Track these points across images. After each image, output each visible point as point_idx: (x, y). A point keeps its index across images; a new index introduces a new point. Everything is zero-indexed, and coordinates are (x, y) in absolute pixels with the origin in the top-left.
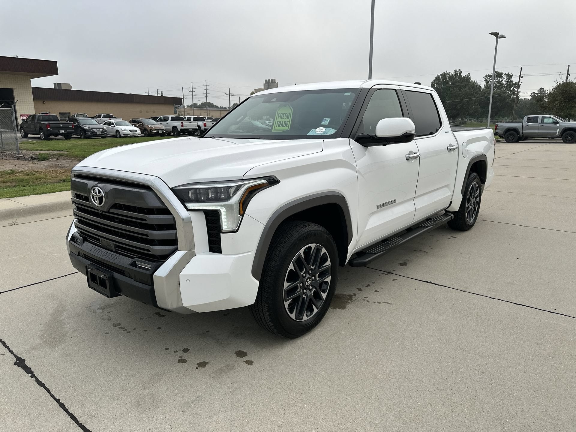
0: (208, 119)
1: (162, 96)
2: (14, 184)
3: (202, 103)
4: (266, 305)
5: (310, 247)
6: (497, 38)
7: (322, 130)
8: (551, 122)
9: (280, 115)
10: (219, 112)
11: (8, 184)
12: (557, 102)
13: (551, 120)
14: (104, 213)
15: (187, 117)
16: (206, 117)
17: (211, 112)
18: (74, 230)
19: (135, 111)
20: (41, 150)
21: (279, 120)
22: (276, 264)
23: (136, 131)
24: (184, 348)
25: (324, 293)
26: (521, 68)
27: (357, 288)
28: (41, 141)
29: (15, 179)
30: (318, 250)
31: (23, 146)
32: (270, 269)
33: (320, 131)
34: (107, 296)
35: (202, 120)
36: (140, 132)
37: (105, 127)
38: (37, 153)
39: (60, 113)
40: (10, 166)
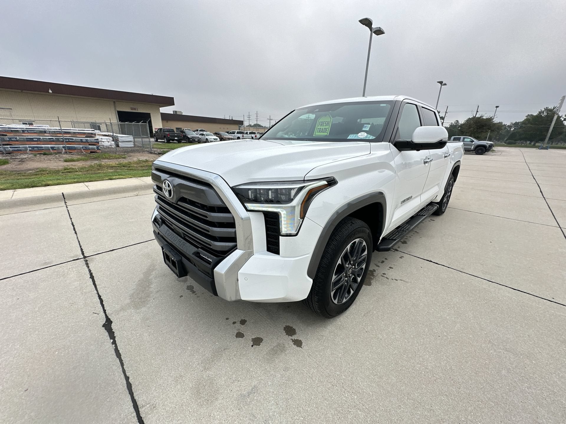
0: (258, 133)
1: (232, 119)
2: (147, 168)
3: (254, 125)
4: (316, 297)
5: (355, 242)
6: (441, 85)
7: (363, 135)
8: (469, 141)
9: (320, 123)
10: (264, 129)
11: (144, 168)
12: (472, 129)
13: (469, 140)
14: (173, 204)
15: (246, 132)
16: (257, 132)
17: (259, 129)
18: (156, 213)
19: (217, 127)
20: (164, 149)
21: (319, 127)
22: (327, 261)
23: (217, 139)
24: (241, 319)
25: (359, 277)
26: (448, 107)
27: (375, 264)
28: (164, 143)
29: (148, 165)
30: (361, 243)
31: (155, 146)
32: (322, 266)
33: (362, 135)
34: (177, 276)
35: (254, 133)
36: (219, 140)
37: (200, 137)
38: (162, 150)
39: (176, 128)
40: (146, 157)
